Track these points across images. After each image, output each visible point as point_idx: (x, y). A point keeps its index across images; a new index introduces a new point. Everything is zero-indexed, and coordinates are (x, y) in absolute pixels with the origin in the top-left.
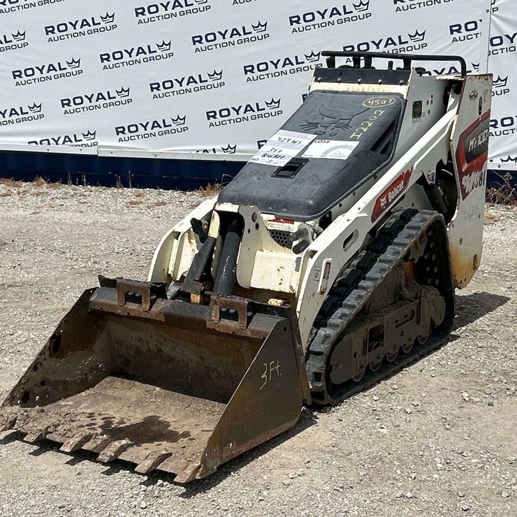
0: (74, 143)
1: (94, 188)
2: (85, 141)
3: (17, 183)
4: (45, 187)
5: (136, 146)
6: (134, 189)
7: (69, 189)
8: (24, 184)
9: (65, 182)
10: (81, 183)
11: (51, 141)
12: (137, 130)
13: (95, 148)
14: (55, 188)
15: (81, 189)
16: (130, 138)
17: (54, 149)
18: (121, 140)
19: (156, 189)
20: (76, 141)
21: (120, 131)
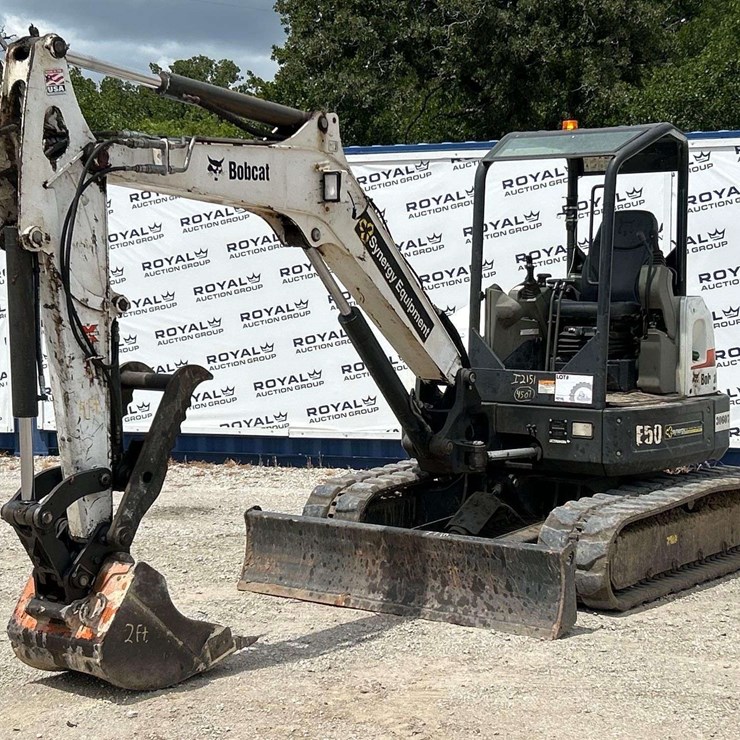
0: (266, 425)
1: (284, 469)
2: (276, 423)
3: (209, 465)
4: (236, 468)
5: (326, 427)
6: (325, 470)
7: (260, 469)
8: (215, 466)
9: (256, 463)
10: (272, 465)
11: (243, 424)
12: (328, 411)
13: (287, 429)
14: (247, 469)
15: (271, 470)
16: (321, 419)
17: (246, 431)
18: (312, 421)
19: (346, 468)
20: (268, 423)
21: (311, 412)
